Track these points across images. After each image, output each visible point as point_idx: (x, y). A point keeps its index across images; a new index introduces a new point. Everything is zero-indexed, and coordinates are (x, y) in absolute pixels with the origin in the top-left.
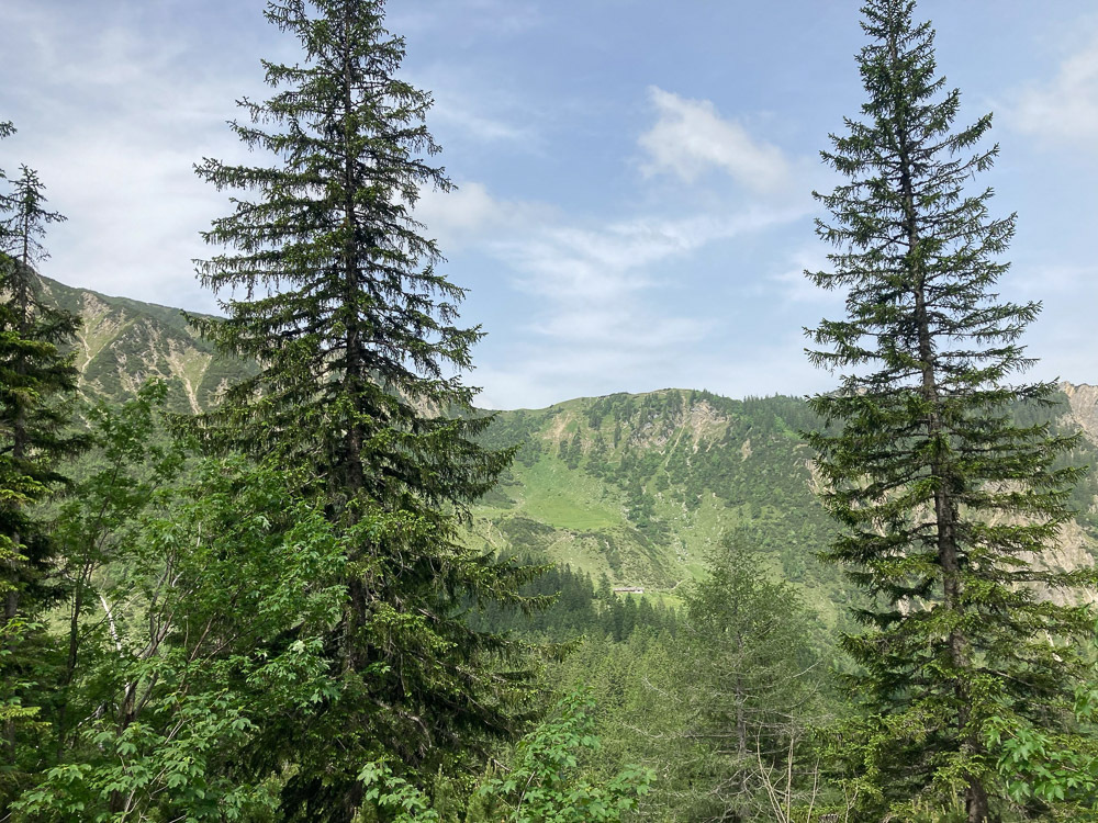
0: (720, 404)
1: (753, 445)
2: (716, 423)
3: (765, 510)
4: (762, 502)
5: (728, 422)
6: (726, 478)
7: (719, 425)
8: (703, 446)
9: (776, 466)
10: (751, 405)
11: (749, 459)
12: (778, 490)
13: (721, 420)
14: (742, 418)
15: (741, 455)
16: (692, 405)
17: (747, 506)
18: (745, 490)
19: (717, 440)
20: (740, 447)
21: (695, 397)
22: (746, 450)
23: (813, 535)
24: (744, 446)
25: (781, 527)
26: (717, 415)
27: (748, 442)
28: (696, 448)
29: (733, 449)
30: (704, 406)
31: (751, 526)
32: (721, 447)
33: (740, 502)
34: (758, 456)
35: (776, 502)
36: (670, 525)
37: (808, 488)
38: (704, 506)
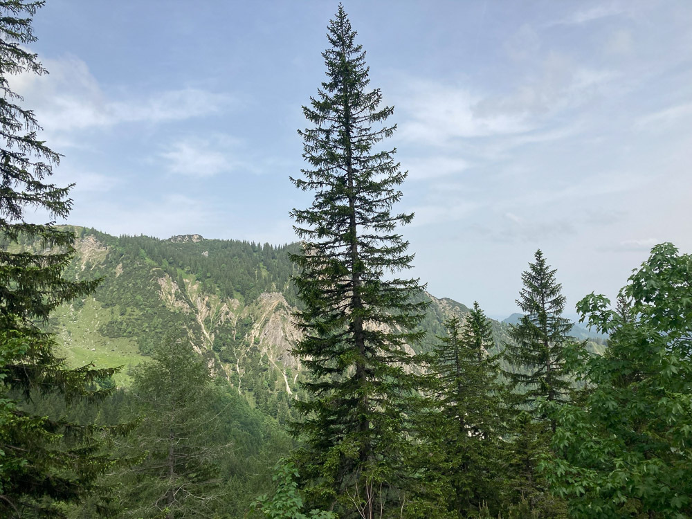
0: (103, 238)
1: (124, 267)
2: (99, 251)
3: (129, 309)
4: (127, 305)
5: (108, 251)
6: (104, 288)
7: (102, 252)
8: (88, 266)
9: (139, 281)
10: (125, 241)
11: (120, 276)
12: (139, 297)
13: (103, 249)
14: (118, 249)
15: (115, 273)
16: (83, 238)
17: (117, 307)
18: (116, 296)
19: (99, 262)
20: (115, 268)
21: (85, 232)
22: (119, 270)
23: (160, 326)
24: (118, 267)
25: (139, 321)
26: (100, 245)
28: (83, 267)
29: (110, 269)
30: (91, 239)
31: (119, 320)
32: (102, 267)
33: (113, 305)
34: (127, 275)
35: (137, 305)
36: (60, 320)
37: (158, 296)
38: (86, 307)
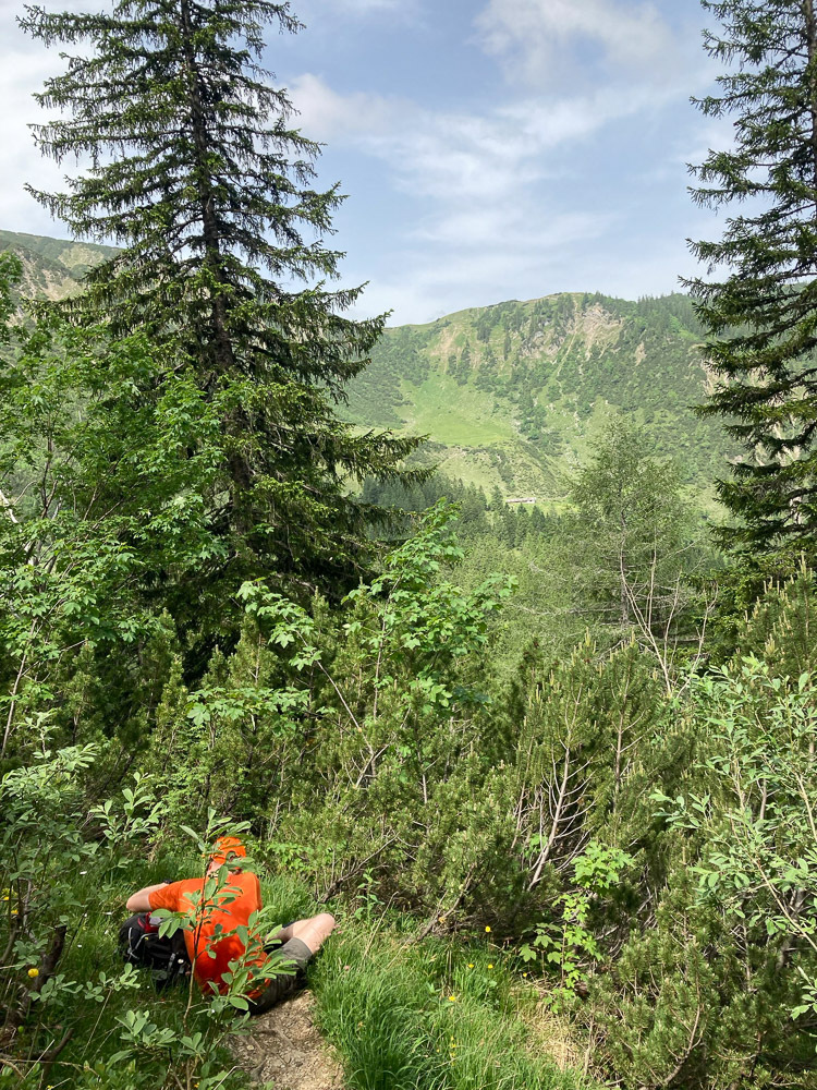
0: (613, 307)
1: (647, 348)
2: (609, 327)
3: (658, 414)
4: (655, 406)
5: (621, 326)
6: (619, 384)
7: (613, 329)
8: (595, 352)
9: (670, 368)
10: (646, 306)
11: (643, 363)
12: (672, 394)
13: (614, 324)
14: (636, 320)
15: (634, 359)
16: (584, 309)
17: (640, 412)
18: (638, 395)
19: (610, 345)
20: (633, 351)
21: (587, 301)
22: (640, 354)
23: (706, 437)
24: (638, 349)
25: (675, 431)
26: (610, 318)
27: (642, 345)
28: (588, 355)
29: (627, 353)
30: (597, 310)
31: (644, 432)
32: (614, 352)
33: (634, 408)
34: (652, 359)
35: (670, 406)
36: (562, 435)
37: (702, 389)
38: (595, 414)
